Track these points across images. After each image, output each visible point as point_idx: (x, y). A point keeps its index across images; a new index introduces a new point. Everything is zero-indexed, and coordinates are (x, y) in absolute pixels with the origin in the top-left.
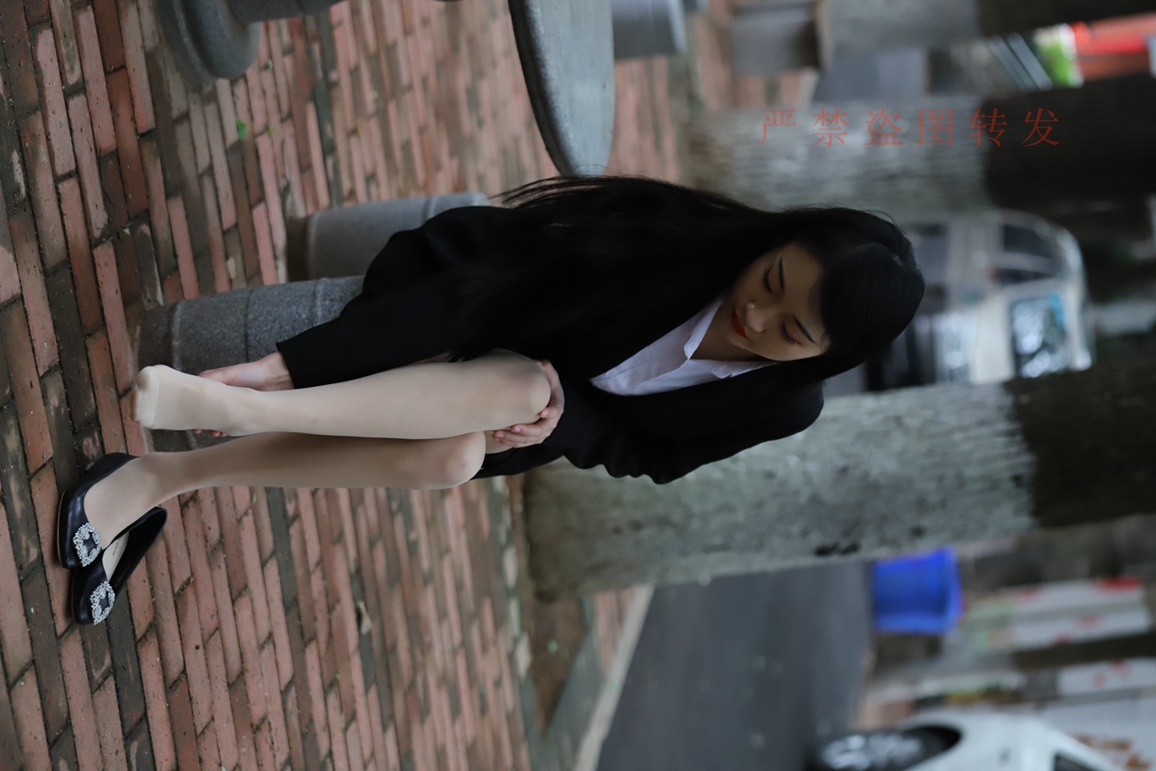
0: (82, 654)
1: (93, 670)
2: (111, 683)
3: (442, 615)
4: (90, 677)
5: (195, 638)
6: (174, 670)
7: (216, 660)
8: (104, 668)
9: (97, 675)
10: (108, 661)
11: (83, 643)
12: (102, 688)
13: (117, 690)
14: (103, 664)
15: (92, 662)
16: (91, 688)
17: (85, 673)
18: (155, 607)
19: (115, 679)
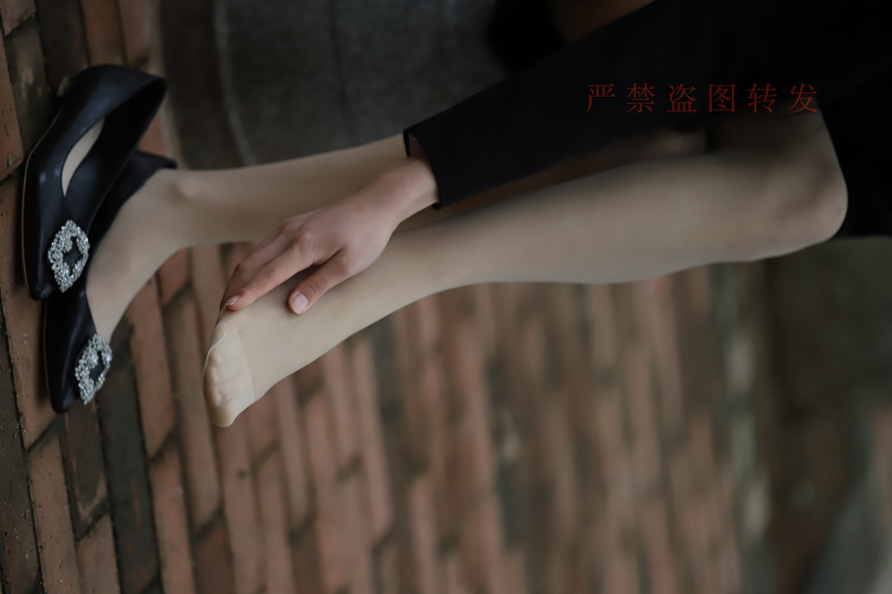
0: (62, 478)
1: (80, 505)
2: (106, 525)
3: (628, 435)
4: (74, 515)
5: (238, 460)
6: (205, 508)
7: (271, 495)
8: (96, 501)
9: (85, 512)
10: (102, 491)
11: (65, 462)
12: (91, 533)
13: (116, 537)
14: (94, 495)
15: (77, 491)
16: (74, 531)
17: (66, 508)
18: (177, 408)
19: (113, 519)
